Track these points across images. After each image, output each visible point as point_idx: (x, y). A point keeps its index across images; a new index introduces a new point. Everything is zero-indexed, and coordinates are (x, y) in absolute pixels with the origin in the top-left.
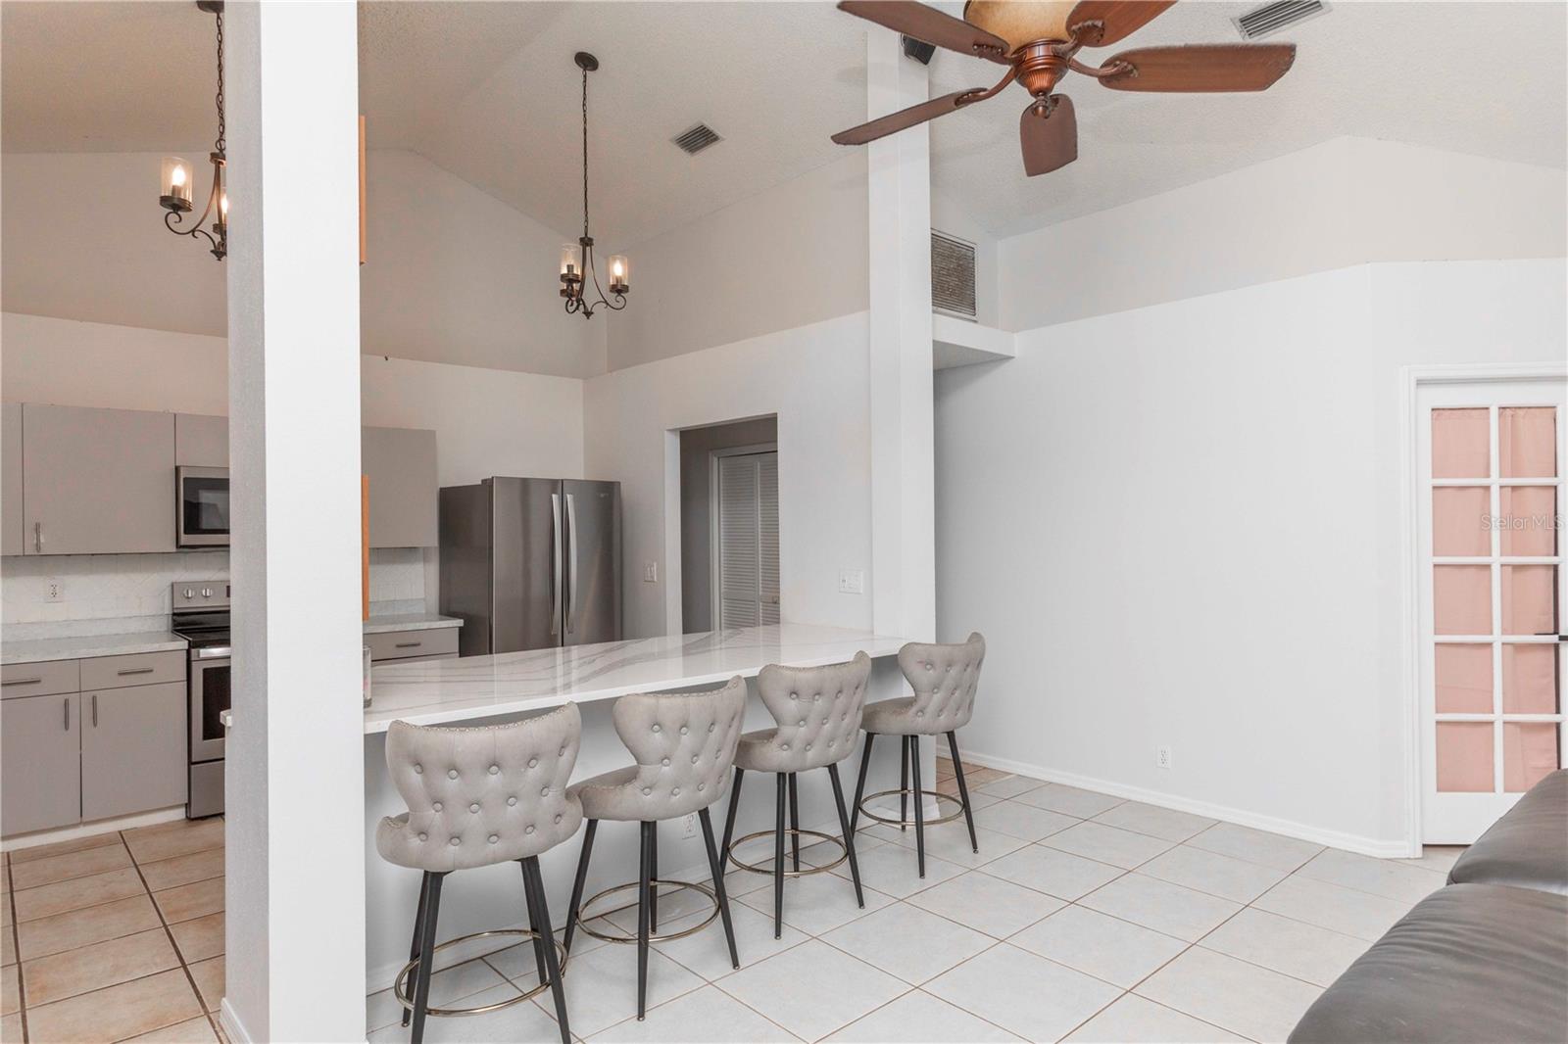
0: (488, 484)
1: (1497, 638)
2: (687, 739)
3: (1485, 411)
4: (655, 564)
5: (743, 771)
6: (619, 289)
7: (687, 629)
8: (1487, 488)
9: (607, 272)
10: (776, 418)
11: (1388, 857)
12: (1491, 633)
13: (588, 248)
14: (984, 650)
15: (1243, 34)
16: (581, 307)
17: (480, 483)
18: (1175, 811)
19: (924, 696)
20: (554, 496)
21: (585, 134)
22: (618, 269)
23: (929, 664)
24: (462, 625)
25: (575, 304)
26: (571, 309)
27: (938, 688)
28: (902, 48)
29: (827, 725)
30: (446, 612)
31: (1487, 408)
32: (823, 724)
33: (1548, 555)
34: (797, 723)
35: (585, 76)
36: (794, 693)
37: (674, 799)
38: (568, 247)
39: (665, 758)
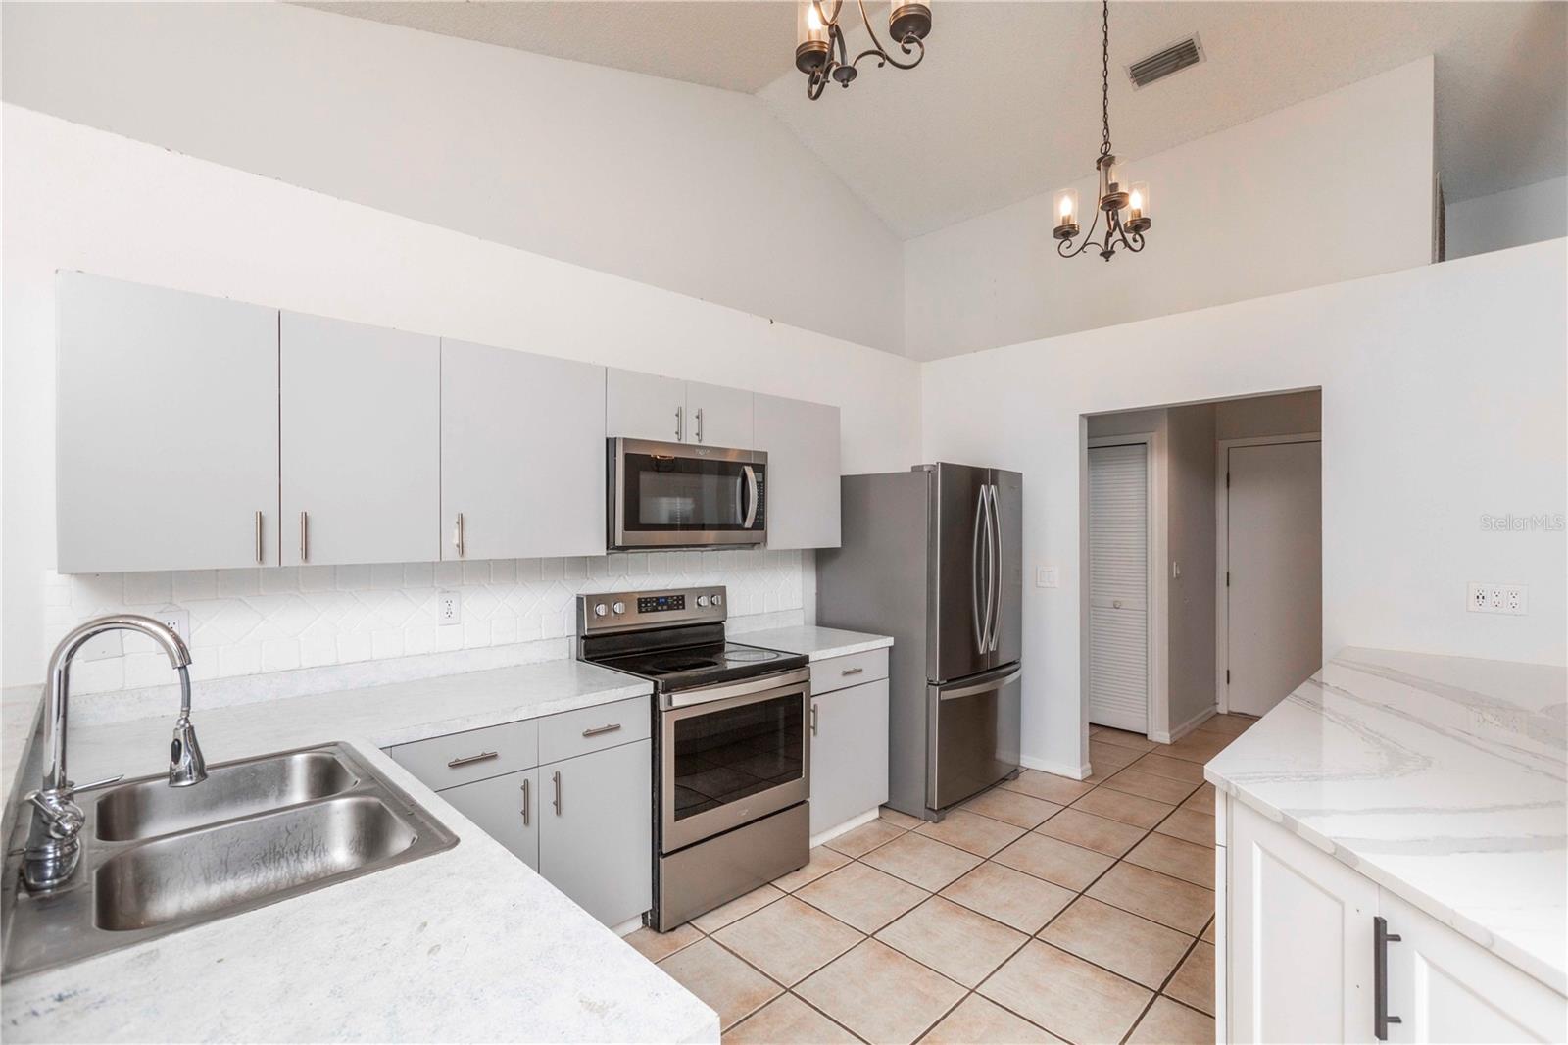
0: (924, 471)
6: (1138, 225)
17: (910, 470)
20: (982, 487)
22: (1136, 200)
24: (892, 644)
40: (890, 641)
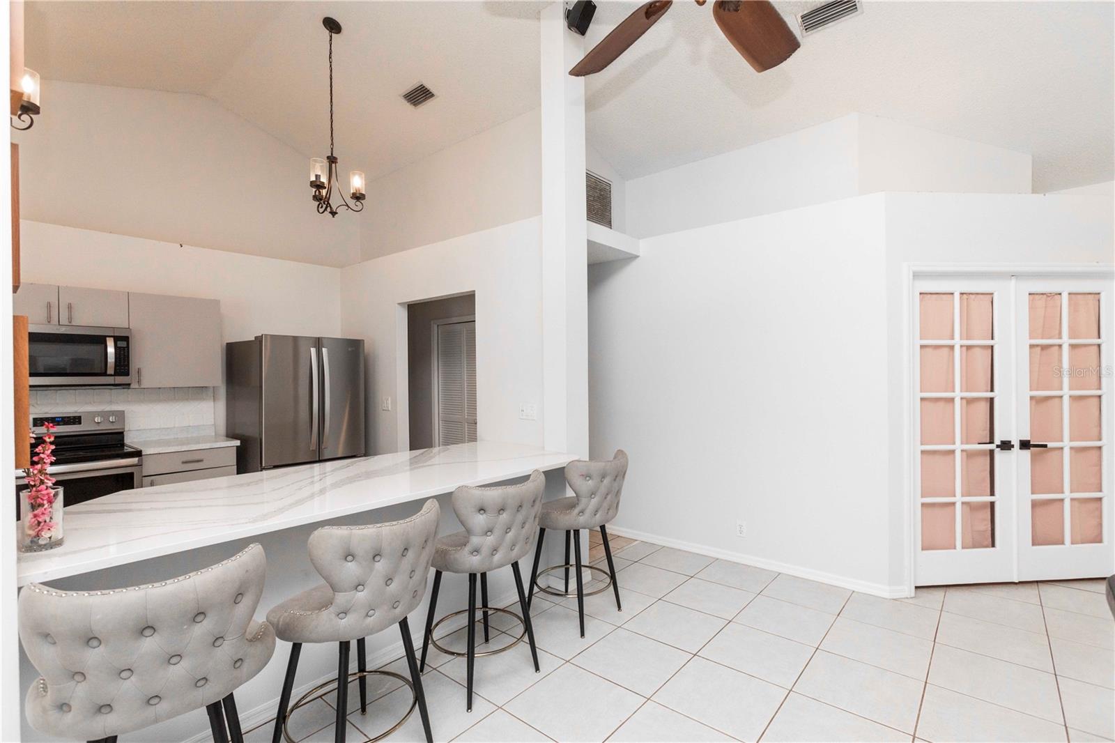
0: (259, 340)
1: (958, 446)
2: (381, 566)
3: (951, 296)
4: (390, 399)
5: (441, 573)
6: (358, 197)
7: (413, 446)
8: (952, 347)
9: (348, 183)
10: (474, 295)
11: (895, 598)
12: (954, 443)
13: (333, 165)
14: (627, 463)
15: (801, 28)
16: (329, 209)
17: (254, 339)
18: (749, 566)
19: (584, 501)
20: (312, 349)
21: (331, 79)
22: (357, 182)
23: (588, 476)
24: (239, 446)
25: (324, 206)
26: (321, 210)
27: (595, 494)
28: (566, 24)
29: (510, 533)
30: (231, 435)
31: (952, 294)
32: (507, 533)
33: (987, 391)
34: (486, 534)
35: (331, 36)
36: (482, 510)
37: (369, 620)
38: (316, 161)
39: (358, 586)
40: (238, 443)
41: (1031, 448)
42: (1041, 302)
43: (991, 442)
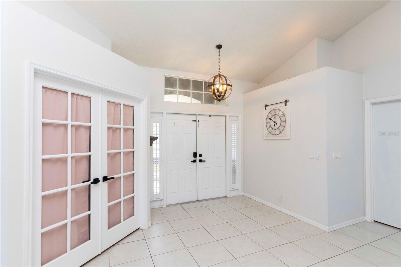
1: (69, 187)
8: (66, 126)
12: (67, 185)
31: (67, 93)
33: (87, 152)
41: (108, 180)
42: (113, 107)
43: (89, 180)
